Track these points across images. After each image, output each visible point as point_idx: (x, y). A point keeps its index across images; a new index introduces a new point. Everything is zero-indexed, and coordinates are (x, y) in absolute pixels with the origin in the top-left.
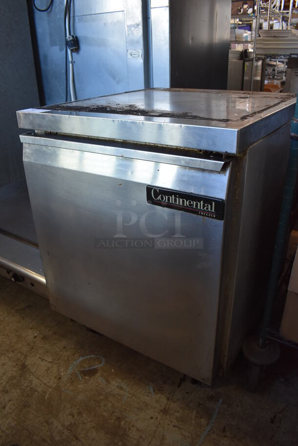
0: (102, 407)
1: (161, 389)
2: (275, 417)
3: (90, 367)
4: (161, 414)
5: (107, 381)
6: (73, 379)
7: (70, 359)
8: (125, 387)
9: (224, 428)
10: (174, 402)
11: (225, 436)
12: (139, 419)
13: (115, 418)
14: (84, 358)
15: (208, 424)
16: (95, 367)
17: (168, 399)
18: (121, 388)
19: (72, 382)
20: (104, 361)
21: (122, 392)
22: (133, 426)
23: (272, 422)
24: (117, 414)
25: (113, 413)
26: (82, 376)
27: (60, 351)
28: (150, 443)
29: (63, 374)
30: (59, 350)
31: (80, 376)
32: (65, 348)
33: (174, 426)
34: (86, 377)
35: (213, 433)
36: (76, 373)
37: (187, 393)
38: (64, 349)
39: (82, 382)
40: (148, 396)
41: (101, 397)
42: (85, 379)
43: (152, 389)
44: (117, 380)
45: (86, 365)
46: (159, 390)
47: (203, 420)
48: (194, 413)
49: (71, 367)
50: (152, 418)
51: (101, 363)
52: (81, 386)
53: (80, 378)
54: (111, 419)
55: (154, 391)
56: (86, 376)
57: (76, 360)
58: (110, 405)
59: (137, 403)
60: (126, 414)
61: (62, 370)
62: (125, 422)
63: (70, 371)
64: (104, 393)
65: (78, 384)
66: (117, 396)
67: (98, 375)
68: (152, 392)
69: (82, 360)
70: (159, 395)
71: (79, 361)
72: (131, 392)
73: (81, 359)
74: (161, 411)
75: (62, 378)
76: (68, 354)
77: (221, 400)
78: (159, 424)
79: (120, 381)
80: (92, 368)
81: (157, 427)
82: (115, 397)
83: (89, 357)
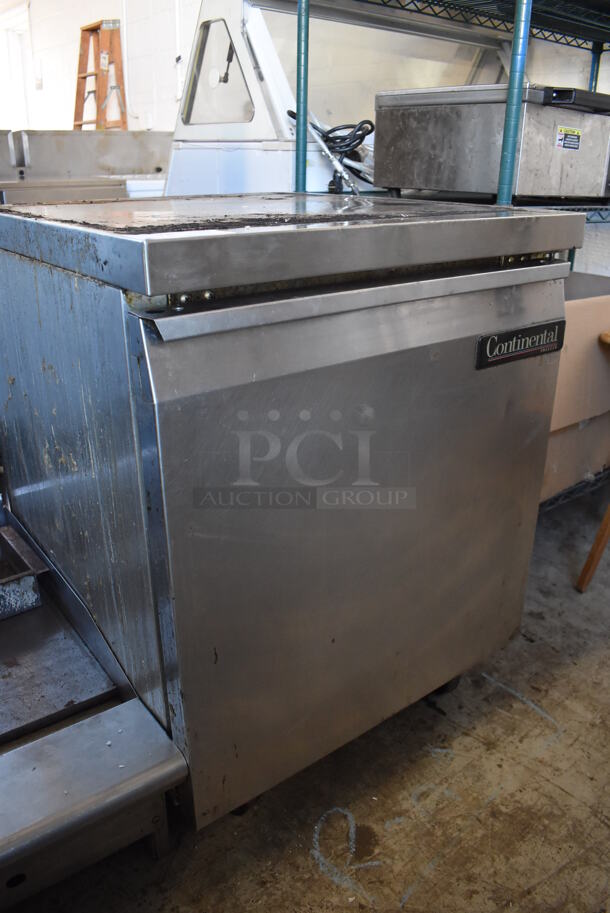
0: (462, 835)
1: (443, 737)
2: (525, 636)
3: (348, 839)
4: (494, 751)
5: (400, 814)
6: (374, 879)
7: (306, 876)
8: (423, 788)
9: (533, 688)
10: (474, 728)
11: (547, 691)
12: (499, 784)
13: (491, 819)
14: (317, 845)
15: (524, 703)
16: (353, 830)
17: (467, 734)
18: (424, 795)
19: (381, 882)
20: (340, 810)
21: (434, 796)
22: (512, 795)
23: (532, 641)
24: (483, 815)
25: (478, 820)
26: (371, 859)
27: (270, 895)
28: (548, 780)
29: (351, 900)
30: (265, 897)
31: (369, 863)
32: (263, 883)
33: (521, 741)
34: (377, 851)
35: (539, 701)
36: (358, 870)
37: (460, 707)
38: (268, 885)
39: (389, 861)
40: (452, 759)
41: (439, 833)
42: (379, 854)
43: (439, 750)
44: (400, 797)
45: (340, 847)
46: (443, 741)
47: (515, 706)
48: (500, 710)
49: (336, 879)
50: (500, 766)
51: (345, 817)
52: (398, 867)
53: (376, 863)
54: (493, 825)
55: (444, 748)
56: (373, 851)
57: (316, 866)
58: (459, 821)
59: (466, 778)
60: (486, 801)
61: (335, 900)
62: (503, 805)
63: (347, 883)
64: (429, 826)
65: (392, 871)
66: (441, 806)
67: (376, 828)
68: (445, 751)
69: (320, 851)
70: (455, 744)
71: (322, 859)
72: (437, 781)
73: (316, 853)
74: (488, 750)
75: (363, 902)
76: (288, 878)
77: (484, 675)
78: (513, 759)
79: (405, 793)
80: (352, 835)
81: (519, 763)
82: (443, 809)
83: (316, 836)
